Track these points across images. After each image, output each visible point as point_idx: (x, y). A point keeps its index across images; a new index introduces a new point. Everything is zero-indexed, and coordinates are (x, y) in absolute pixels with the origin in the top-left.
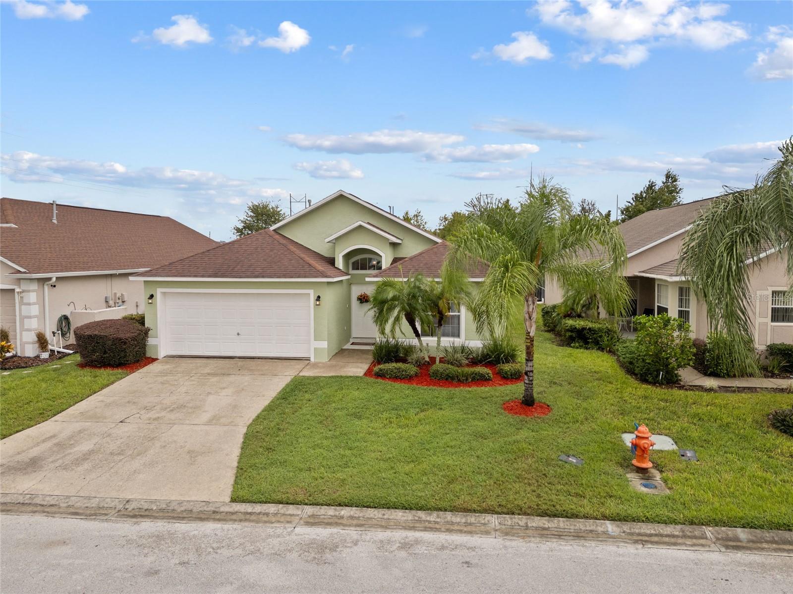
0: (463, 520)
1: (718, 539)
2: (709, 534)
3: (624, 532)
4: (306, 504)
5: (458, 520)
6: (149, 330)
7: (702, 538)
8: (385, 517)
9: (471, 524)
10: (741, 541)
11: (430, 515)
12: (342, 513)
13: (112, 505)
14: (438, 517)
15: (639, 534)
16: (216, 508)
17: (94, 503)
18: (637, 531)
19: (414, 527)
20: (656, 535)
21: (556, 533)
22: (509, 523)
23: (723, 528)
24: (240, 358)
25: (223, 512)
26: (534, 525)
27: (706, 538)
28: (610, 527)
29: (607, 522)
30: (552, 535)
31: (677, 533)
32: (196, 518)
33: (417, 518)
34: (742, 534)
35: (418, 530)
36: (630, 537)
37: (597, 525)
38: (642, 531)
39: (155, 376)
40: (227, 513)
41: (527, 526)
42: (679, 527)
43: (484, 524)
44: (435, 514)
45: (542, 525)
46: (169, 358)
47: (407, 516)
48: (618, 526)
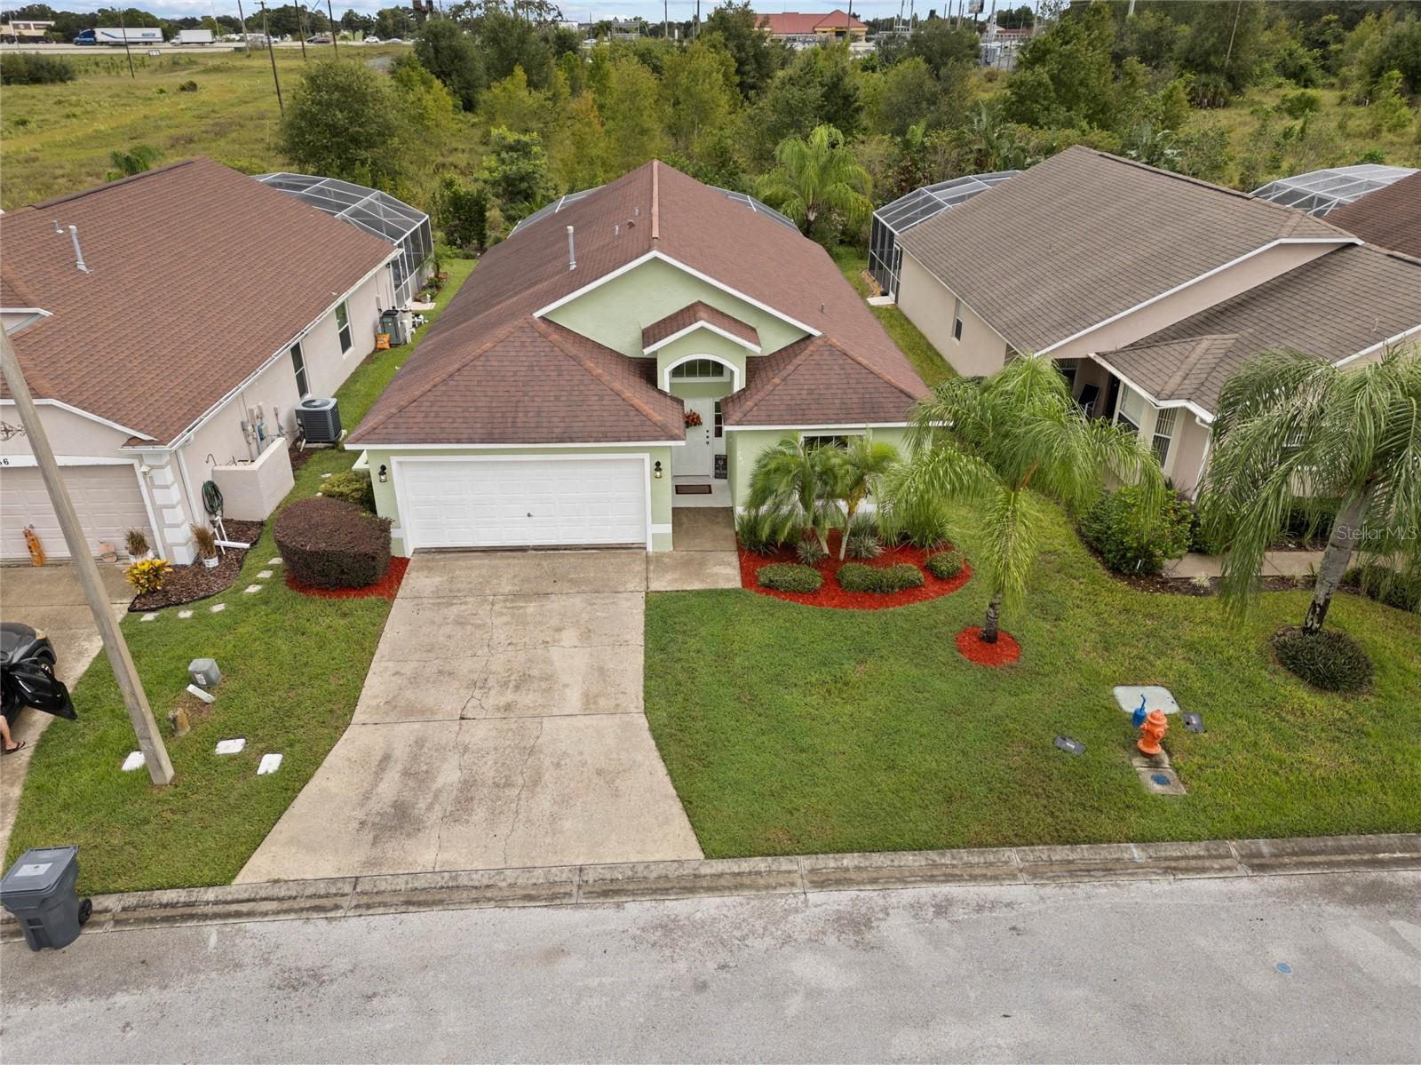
0: (982, 860)
1: (1242, 856)
2: (1233, 851)
3: (1151, 857)
4: (798, 854)
5: (976, 860)
6: (390, 522)
7: (1227, 857)
8: (896, 863)
9: (991, 864)
10: (1264, 857)
11: (943, 855)
12: (845, 862)
13: (564, 877)
14: (953, 858)
15: (1166, 859)
16: (694, 870)
17: (539, 876)
18: (1163, 854)
19: (932, 876)
20: (1182, 858)
21: (1083, 867)
22: (1031, 858)
23: (1247, 841)
24: (537, 548)
25: (705, 876)
26: (1058, 857)
27: (1231, 857)
28: (1136, 852)
29: (1132, 845)
30: (1081, 870)
31: (1202, 853)
32: (680, 888)
33: (931, 862)
34: (1264, 846)
35: (938, 881)
36: (1157, 863)
37: (1122, 851)
38: (1169, 854)
39: (434, 604)
40: (712, 875)
41: (1051, 860)
42: (1203, 844)
43: (1006, 863)
44: (948, 853)
45: (1066, 858)
46: (426, 556)
47: (920, 861)
48: (1143, 850)
